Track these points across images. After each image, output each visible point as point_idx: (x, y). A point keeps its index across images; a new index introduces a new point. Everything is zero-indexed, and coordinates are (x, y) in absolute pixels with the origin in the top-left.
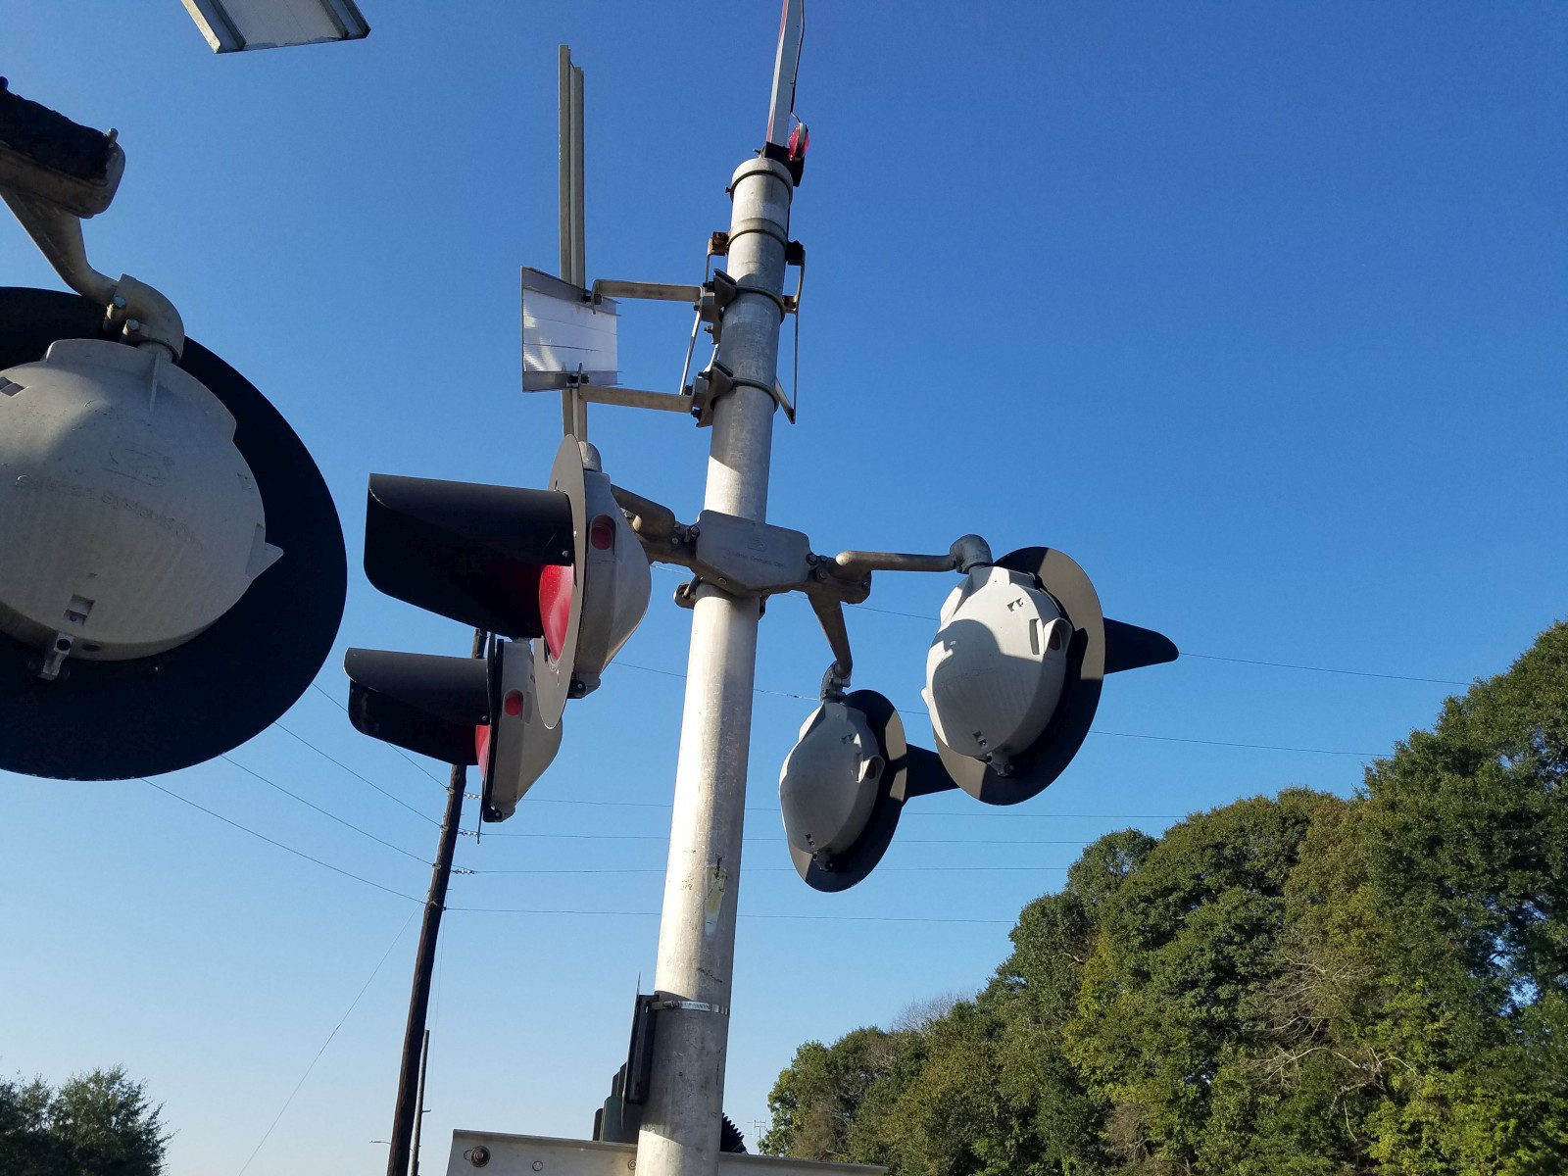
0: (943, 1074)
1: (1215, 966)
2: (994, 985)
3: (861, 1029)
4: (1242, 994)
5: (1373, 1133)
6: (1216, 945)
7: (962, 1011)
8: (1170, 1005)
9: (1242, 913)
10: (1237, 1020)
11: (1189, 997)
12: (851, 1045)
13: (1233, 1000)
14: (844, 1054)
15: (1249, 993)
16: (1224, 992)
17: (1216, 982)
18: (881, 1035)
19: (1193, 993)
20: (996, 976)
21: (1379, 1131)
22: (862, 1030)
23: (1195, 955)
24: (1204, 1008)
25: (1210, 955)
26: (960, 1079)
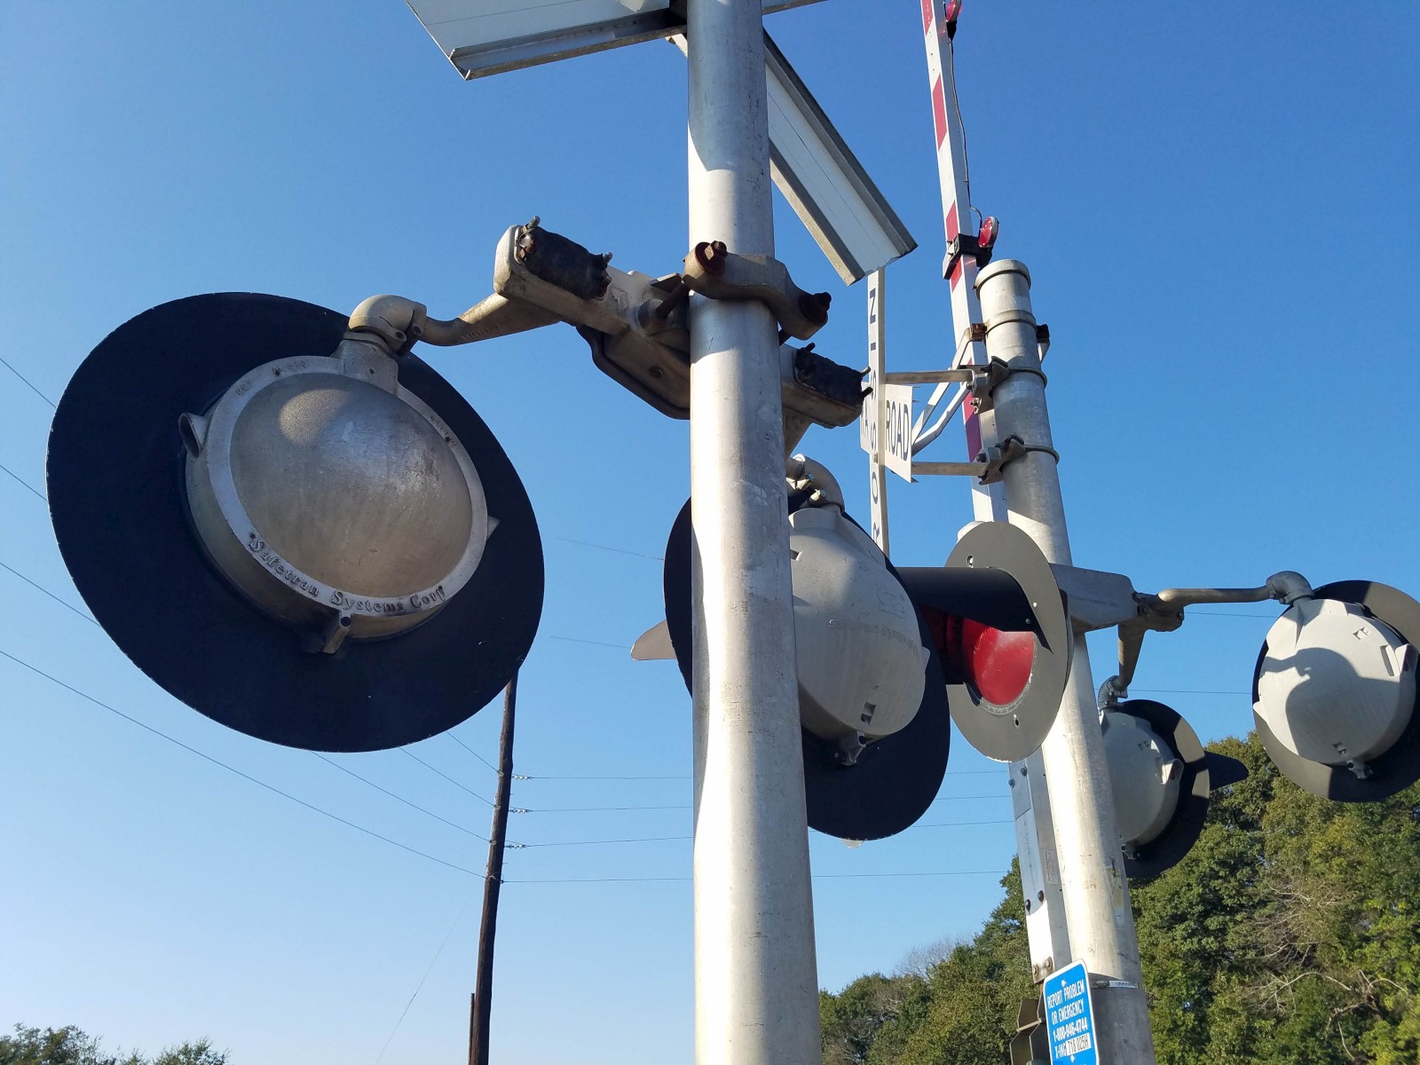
0: (949, 1015)
1: (1202, 899)
2: (990, 929)
3: (865, 976)
4: (1231, 925)
5: (1369, 1051)
6: (1204, 879)
7: (962, 954)
8: (1163, 939)
9: (1224, 849)
10: (1226, 950)
11: (1180, 930)
12: (858, 991)
13: (1223, 931)
14: (852, 1000)
15: (1236, 923)
16: (1213, 923)
17: (1205, 915)
18: (885, 981)
19: (1183, 926)
20: (992, 920)
21: (1375, 1049)
22: (866, 978)
23: (1183, 890)
24: (1195, 940)
25: (1198, 890)
26: (966, 1018)
